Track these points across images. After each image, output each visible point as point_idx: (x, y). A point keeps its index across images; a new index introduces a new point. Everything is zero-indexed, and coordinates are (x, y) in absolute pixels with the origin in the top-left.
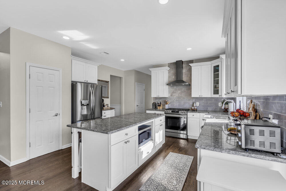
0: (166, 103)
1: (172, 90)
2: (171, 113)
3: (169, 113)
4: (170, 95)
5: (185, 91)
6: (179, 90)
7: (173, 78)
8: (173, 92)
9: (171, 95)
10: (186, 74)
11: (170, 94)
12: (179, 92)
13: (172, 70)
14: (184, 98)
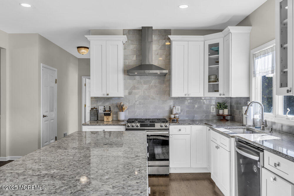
0: (121, 108)
1: (131, 82)
2: (139, 127)
3: (135, 127)
4: (127, 94)
5: (156, 86)
6: (145, 83)
7: (133, 60)
8: (134, 88)
9: (130, 93)
10: (158, 54)
11: (127, 91)
12: (145, 86)
13: (132, 44)
14: (154, 99)
